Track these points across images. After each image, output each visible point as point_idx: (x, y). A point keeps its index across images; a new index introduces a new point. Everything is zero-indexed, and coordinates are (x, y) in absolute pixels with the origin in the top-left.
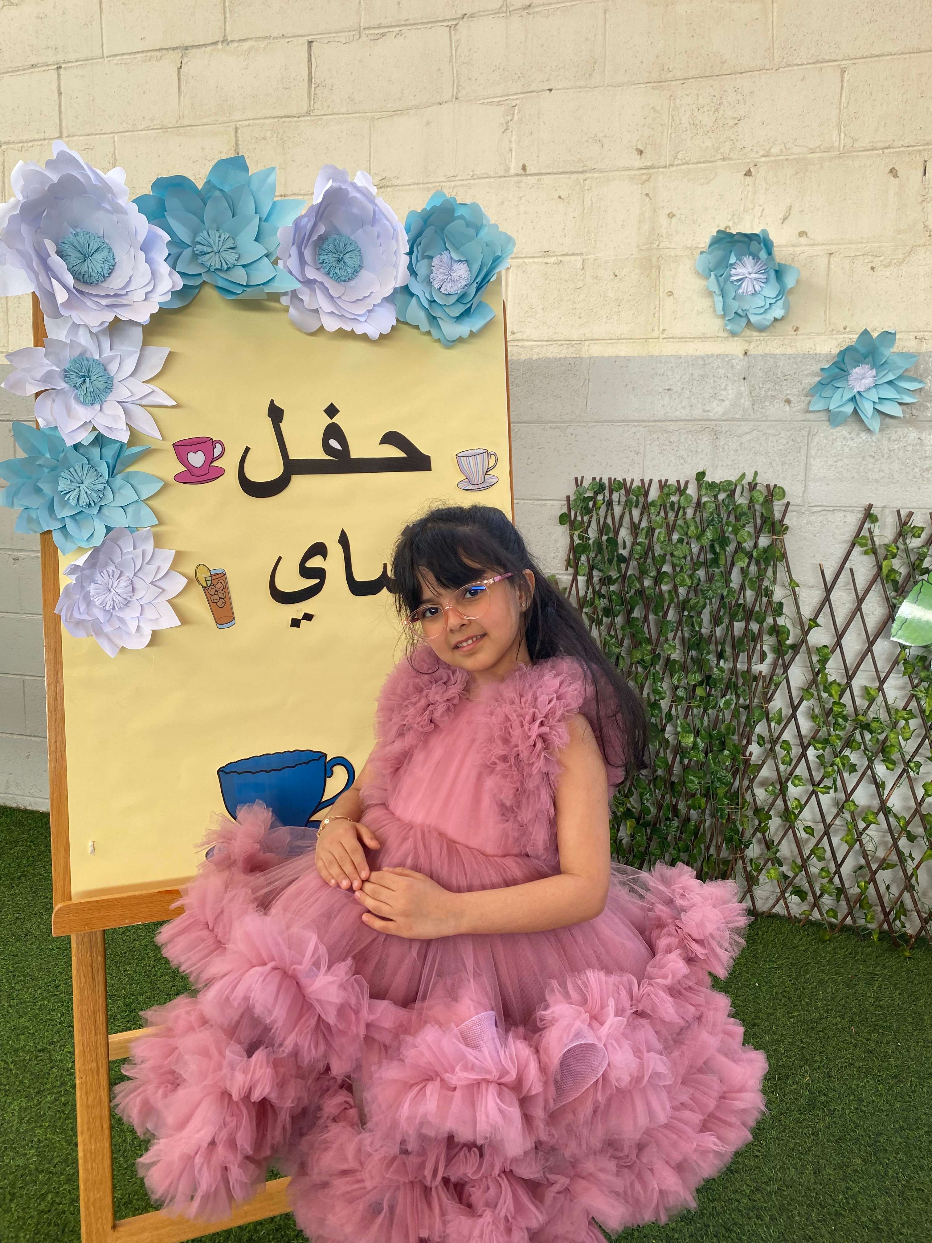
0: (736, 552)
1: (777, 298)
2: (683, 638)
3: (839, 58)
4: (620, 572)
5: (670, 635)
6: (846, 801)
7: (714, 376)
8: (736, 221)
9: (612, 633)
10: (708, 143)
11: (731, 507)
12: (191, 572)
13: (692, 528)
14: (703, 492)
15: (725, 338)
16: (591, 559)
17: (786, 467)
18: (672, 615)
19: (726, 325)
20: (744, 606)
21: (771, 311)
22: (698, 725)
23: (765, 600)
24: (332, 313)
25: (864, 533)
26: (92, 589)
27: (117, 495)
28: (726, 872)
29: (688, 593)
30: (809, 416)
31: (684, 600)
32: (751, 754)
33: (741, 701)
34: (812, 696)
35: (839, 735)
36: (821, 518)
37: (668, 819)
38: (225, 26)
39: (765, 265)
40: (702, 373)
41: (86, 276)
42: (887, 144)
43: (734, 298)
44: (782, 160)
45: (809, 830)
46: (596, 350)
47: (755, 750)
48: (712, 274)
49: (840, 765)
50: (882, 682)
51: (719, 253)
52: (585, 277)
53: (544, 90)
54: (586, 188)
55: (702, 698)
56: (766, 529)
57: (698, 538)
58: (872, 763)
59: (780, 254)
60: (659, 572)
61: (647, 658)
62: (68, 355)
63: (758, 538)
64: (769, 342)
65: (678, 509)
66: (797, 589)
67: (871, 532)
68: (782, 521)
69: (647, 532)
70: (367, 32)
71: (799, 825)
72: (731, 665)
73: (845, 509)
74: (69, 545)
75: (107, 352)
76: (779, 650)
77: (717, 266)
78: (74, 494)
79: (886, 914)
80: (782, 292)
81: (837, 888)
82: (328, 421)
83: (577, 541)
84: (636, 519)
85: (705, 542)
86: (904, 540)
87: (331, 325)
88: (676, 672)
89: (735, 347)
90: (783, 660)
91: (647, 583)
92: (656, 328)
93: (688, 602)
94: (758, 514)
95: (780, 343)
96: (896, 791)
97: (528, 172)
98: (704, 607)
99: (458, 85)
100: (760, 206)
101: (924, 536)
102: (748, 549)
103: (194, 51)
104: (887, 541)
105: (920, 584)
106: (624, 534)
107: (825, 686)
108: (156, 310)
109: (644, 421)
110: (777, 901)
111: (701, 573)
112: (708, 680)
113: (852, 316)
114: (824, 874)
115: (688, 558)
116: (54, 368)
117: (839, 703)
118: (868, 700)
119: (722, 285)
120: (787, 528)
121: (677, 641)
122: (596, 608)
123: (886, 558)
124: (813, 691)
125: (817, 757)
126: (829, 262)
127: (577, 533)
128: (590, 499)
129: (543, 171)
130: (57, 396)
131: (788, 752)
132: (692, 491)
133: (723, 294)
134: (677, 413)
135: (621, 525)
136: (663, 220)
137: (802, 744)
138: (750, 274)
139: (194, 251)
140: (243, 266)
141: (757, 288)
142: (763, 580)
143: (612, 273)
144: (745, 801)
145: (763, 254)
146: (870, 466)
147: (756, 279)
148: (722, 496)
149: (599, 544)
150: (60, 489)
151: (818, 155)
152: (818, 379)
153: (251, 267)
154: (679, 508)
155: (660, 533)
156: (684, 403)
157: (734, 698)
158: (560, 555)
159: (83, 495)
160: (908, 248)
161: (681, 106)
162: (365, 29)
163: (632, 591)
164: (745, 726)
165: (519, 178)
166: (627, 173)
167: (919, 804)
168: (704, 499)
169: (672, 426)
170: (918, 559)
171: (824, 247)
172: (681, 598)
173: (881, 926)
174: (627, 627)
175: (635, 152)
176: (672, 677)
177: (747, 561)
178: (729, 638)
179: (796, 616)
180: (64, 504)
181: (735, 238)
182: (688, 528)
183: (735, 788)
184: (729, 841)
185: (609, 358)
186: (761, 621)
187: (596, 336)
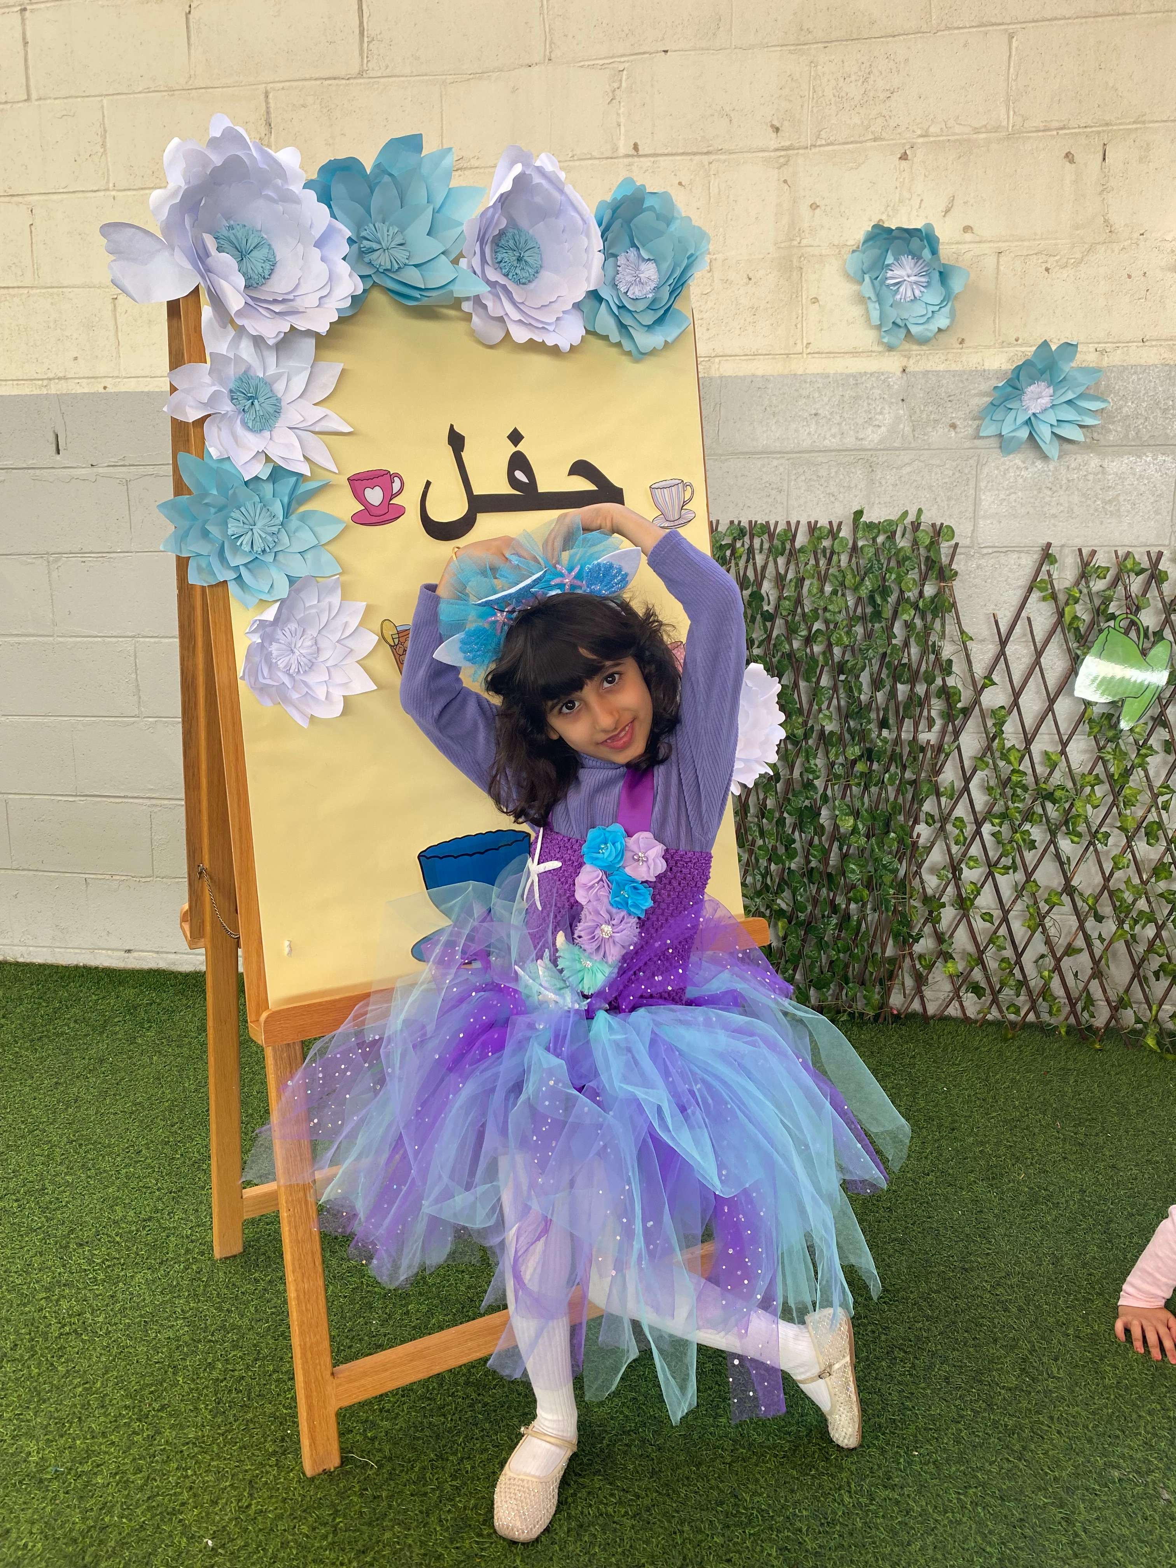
0: (898, 603)
1: (941, 306)
2: (839, 707)
3: (1007, 20)
4: (766, 632)
5: (825, 704)
6: (1027, 881)
7: (868, 398)
8: (892, 212)
10: (856, 120)
11: (893, 551)
12: (377, 628)
13: (849, 577)
14: (860, 534)
15: (879, 352)
17: (953, 502)
18: (825, 681)
19: (882, 337)
20: (909, 666)
21: (934, 320)
22: (857, 804)
24: (520, 321)
25: (1043, 576)
26: (274, 648)
27: (293, 538)
28: (892, 972)
29: (844, 654)
30: (978, 442)
31: (839, 662)
32: (919, 836)
33: (908, 775)
34: (987, 765)
35: (1017, 808)
36: (992, 561)
37: (825, 916)
39: (927, 264)
40: (854, 395)
42: (1062, 124)
43: (892, 306)
44: (943, 141)
45: (987, 918)
46: (728, 368)
47: (923, 831)
49: (1020, 842)
50: (1065, 745)
51: (876, 252)
52: (713, 281)
53: (658, 52)
54: (712, 172)
55: (861, 774)
56: (933, 574)
58: (1055, 837)
59: (945, 252)
60: (810, 629)
61: (800, 732)
62: (232, 372)
63: (923, 585)
64: (931, 357)
65: (832, 555)
66: (968, 642)
67: (1050, 575)
68: (950, 564)
69: (796, 583)
71: (976, 914)
72: (895, 735)
73: (1019, 550)
74: (248, 597)
75: (273, 369)
76: (949, 716)
77: (871, 268)
78: (246, 539)
79: (1073, 1004)
80: (947, 298)
81: (1018, 981)
85: (864, 592)
86: (1087, 582)
87: (520, 335)
88: (833, 746)
89: (891, 364)
90: (954, 726)
91: (796, 644)
92: (799, 342)
93: (844, 664)
94: (923, 560)
95: (943, 358)
96: (1082, 866)
97: (640, 153)
98: (863, 668)
99: (551, 43)
100: (918, 195)
101: (1110, 576)
102: (912, 599)
104: (1067, 584)
105: (1106, 632)
106: (767, 587)
107: (1002, 753)
108: (335, 318)
109: (787, 453)
110: (950, 1002)
111: (859, 630)
112: (869, 755)
113: (1025, 325)
114: (1004, 965)
115: (844, 612)
116: (220, 388)
117: (1019, 771)
118: (1049, 766)
119: (878, 288)
120: (956, 573)
121: (832, 710)
123: (1067, 604)
124: (988, 759)
125: (993, 835)
126: (998, 263)
128: (728, 546)
129: (660, 151)
130: (221, 421)
131: (961, 831)
132: (845, 533)
133: (880, 300)
134: (826, 443)
135: (763, 577)
136: (805, 212)
137: (976, 819)
138: (909, 276)
139: (360, 248)
140: (416, 266)
141: (917, 293)
142: (930, 634)
143: (746, 276)
144: (912, 889)
145: (926, 253)
146: (1048, 499)
147: (916, 283)
148: (880, 539)
150: (230, 532)
151: (983, 136)
152: (988, 399)
153: (426, 266)
154: (832, 553)
155: (810, 585)
156: (833, 431)
157: (899, 771)
159: (257, 540)
160: (1086, 246)
161: (824, 74)
163: (779, 654)
164: (912, 803)
165: (630, 160)
166: (761, 154)
167: (1107, 879)
168: (860, 544)
169: (821, 458)
170: (1103, 603)
171: (992, 244)
172: (836, 660)
173: (1067, 1019)
175: (770, 130)
176: (827, 753)
177: (913, 612)
178: (893, 701)
179: (968, 675)
180: (236, 549)
181: (894, 234)
182: (844, 577)
183: (902, 873)
184: (896, 936)
185: (743, 378)
186: (930, 680)
187: (728, 352)
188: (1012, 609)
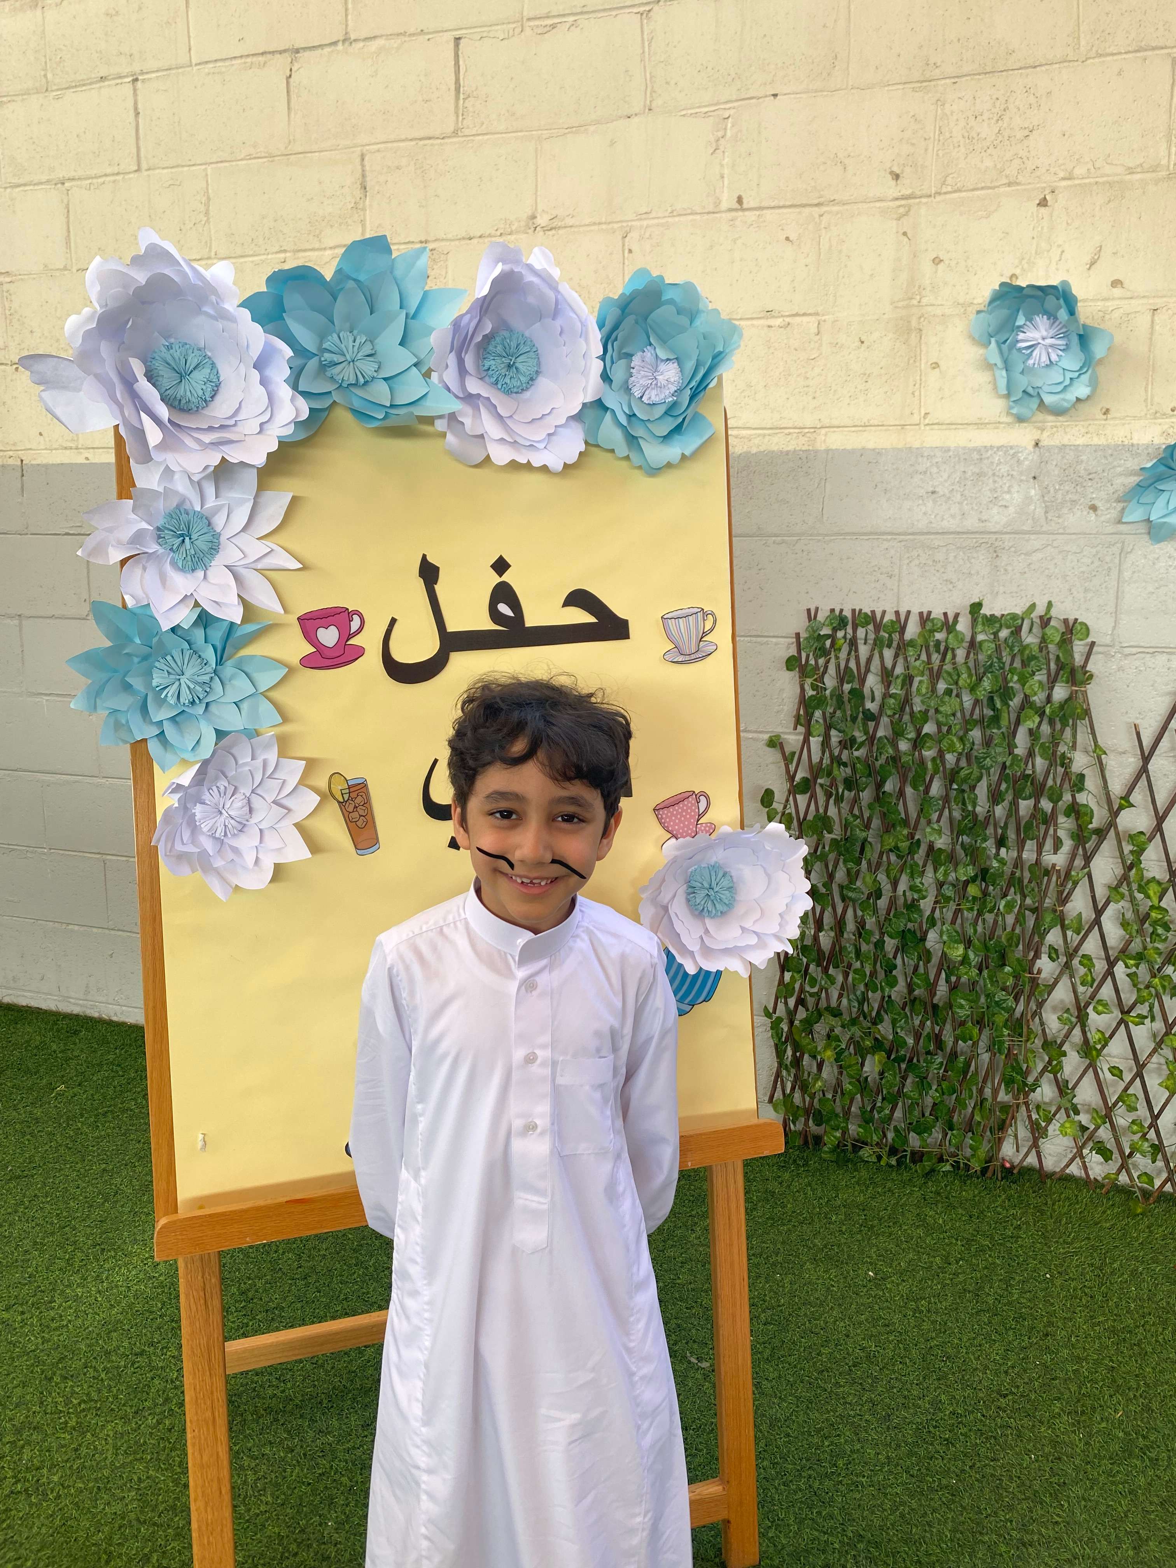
0: (1022, 708)
1: (1081, 372)
2: (951, 820)
3: (1171, 43)
4: (866, 732)
5: (935, 816)
6: (1167, 1034)
7: (994, 474)
8: (1026, 266)
9: (856, 811)
10: (988, 163)
11: (1016, 648)
12: (323, 783)
13: (964, 676)
14: (979, 628)
15: (1008, 424)
16: (828, 715)
17: (1089, 595)
19: (1011, 408)
20: (1033, 778)
21: (1072, 389)
22: (970, 932)
23: (1060, 770)
24: (502, 439)
26: (198, 811)
27: (228, 687)
28: (1004, 1121)
29: (958, 760)
30: (1122, 528)
31: (953, 769)
32: (1039, 971)
33: (1028, 901)
34: (1123, 897)
35: (1158, 948)
36: (1138, 663)
37: (928, 1053)
38: (347, 20)
39: (1064, 326)
40: (977, 470)
41: (183, 402)
43: (1022, 373)
44: (1090, 184)
45: (1116, 1072)
46: (836, 441)
47: (1045, 966)
48: (993, 340)
49: (1159, 988)
51: (1005, 312)
52: (821, 345)
53: (766, 96)
54: (823, 226)
55: (974, 898)
56: (1063, 677)
57: (972, 689)
59: (1086, 312)
60: (919, 731)
61: (904, 845)
62: (161, 506)
63: (1052, 688)
64: (1067, 430)
65: (945, 651)
66: (1103, 756)
68: (1084, 666)
69: (904, 681)
70: (532, 23)
71: (1104, 1066)
72: (1015, 854)
74: (169, 757)
75: (211, 502)
76: (1080, 837)
77: (1000, 329)
78: (173, 689)
80: (1088, 363)
81: (1153, 1146)
82: (497, 579)
83: (810, 692)
84: (889, 664)
85: (981, 694)
87: (501, 455)
88: (941, 865)
89: (1023, 436)
90: (1084, 849)
91: (904, 746)
92: (916, 411)
93: (958, 772)
94: (1052, 658)
95: (1083, 430)
97: (745, 206)
98: (979, 779)
99: (653, 91)
100: (1059, 246)
102: (1038, 704)
103: (307, 54)
106: (872, 681)
107: (1140, 885)
108: (274, 447)
109: (898, 534)
110: (1072, 1160)
111: (976, 734)
112: (984, 874)
114: (1135, 1128)
115: (959, 715)
116: (144, 525)
117: (1159, 908)
119: (1006, 355)
120: (1091, 676)
121: (941, 823)
122: (834, 780)
124: (1124, 889)
125: (1128, 976)
126: (1153, 322)
127: (809, 681)
128: (827, 636)
129: (766, 205)
130: (147, 562)
131: (1090, 970)
132: (963, 626)
133: (1007, 366)
134: (945, 524)
135: (868, 670)
136: (927, 267)
137: (1108, 958)
138: (1044, 339)
139: (320, 361)
140: (385, 379)
141: (1054, 357)
142: (1057, 744)
143: (858, 339)
144: (1030, 1031)
145: (1063, 314)
147: (1051, 346)
148: (1004, 633)
149: (838, 697)
150: (154, 684)
151: (1138, 176)
152: (1135, 480)
153: (395, 379)
154: (947, 649)
155: (921, 682)
156: (953, 511)
157: (1018, 898)
158: (786, 708)
159: (185, 691)
161: (952, 113)
162: (529, 19)
163: (884, 757)
164: (1033, 934)
165: (734, 214)
166: (878, 204)
168: (980, 637)
169: (937, 541)
171: (1145, 301)
172: (948, 767)
174: (877, 805)
175: (889, 177)
176: (936, 870)
177: (1037, 719)
178: (1013, 820)
179: (1103, 792)
180: (161, 702)
181: (1025, 292)
182: (959, 676)
183: (1017, 1014)
184: (1009, 1082)
185: (853, 452)
186: (1055, 798)
187: (835, 422)
188: (1159, 718)
